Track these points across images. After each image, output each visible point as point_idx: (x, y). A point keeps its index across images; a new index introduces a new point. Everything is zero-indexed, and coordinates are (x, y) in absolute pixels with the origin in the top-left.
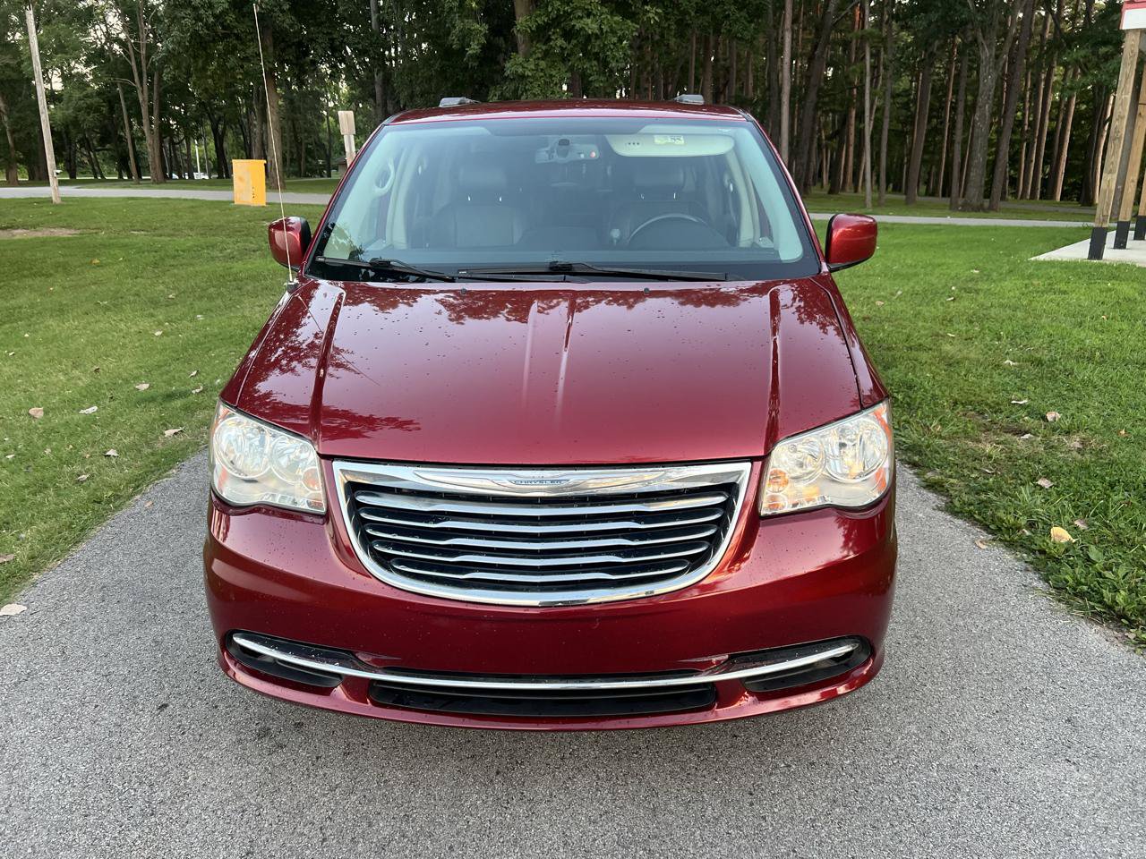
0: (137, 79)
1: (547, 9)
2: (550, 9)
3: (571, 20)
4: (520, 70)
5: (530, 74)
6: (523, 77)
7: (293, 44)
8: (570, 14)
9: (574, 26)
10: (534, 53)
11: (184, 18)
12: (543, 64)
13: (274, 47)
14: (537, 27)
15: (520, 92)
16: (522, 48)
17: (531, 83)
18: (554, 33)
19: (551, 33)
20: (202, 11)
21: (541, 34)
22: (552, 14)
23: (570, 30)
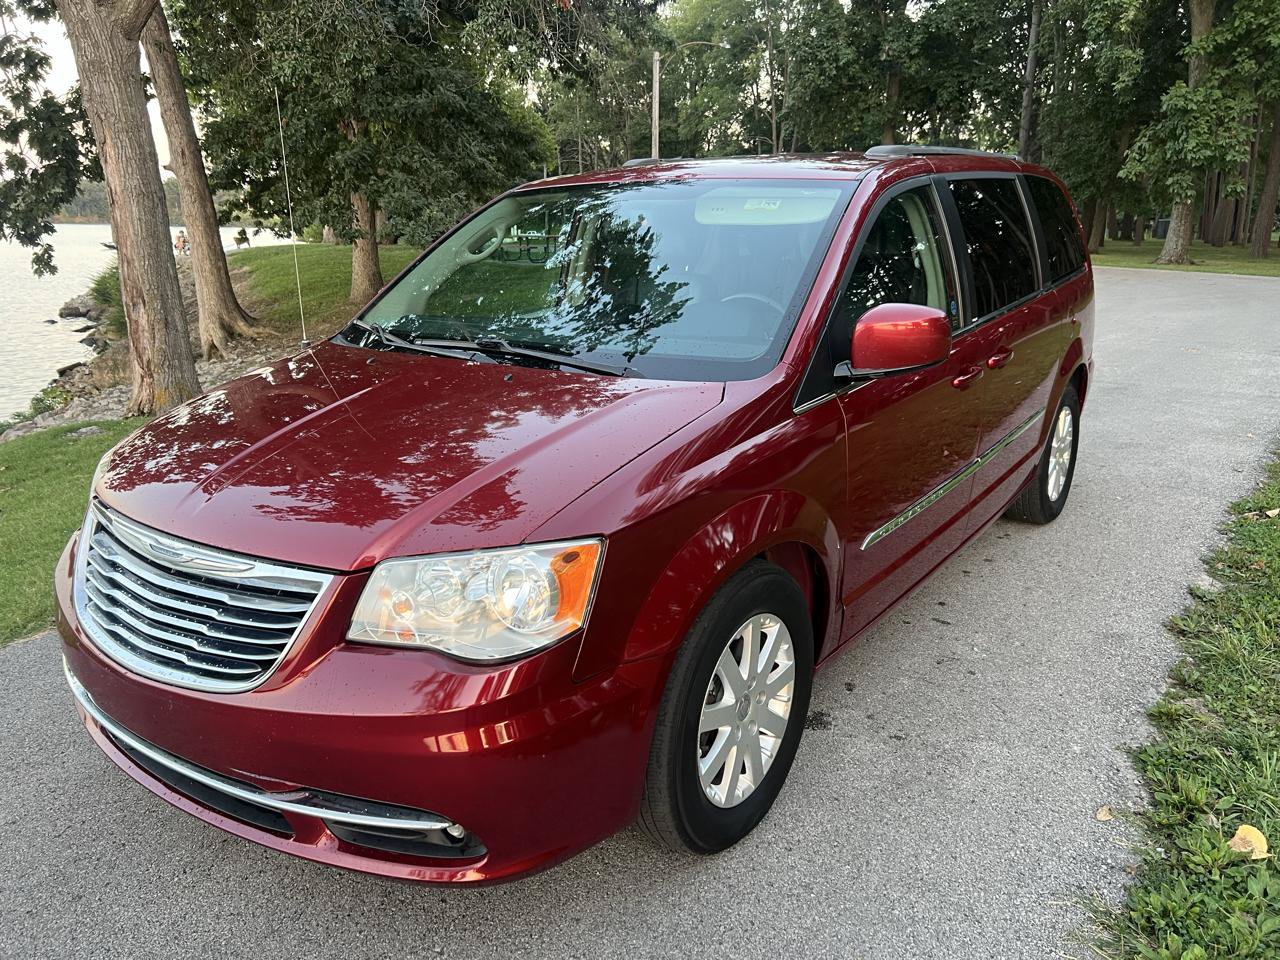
0: (774, 137)
1: (1233, 24)
2: (1237, 24)
3: (1268, 34)
4: (1182, 103)
5: (1195, 107)
6: (1185, 111)
7: (921, 91)
8: (1266, 27)
9: (1269, 42)
10: (1210, 80)
11: (808, 72)
12: (1218, 94)
13: (900, 95)
14: (1215, 47)
15: (1178, 132)
16: (1194, 75)
17: (1196, 118)
18: (1240, 54)
19: (1235, 54)
20: (826, 65)
21: (1222, 55)
22: (1239, 30)
23: (1265, 48)
